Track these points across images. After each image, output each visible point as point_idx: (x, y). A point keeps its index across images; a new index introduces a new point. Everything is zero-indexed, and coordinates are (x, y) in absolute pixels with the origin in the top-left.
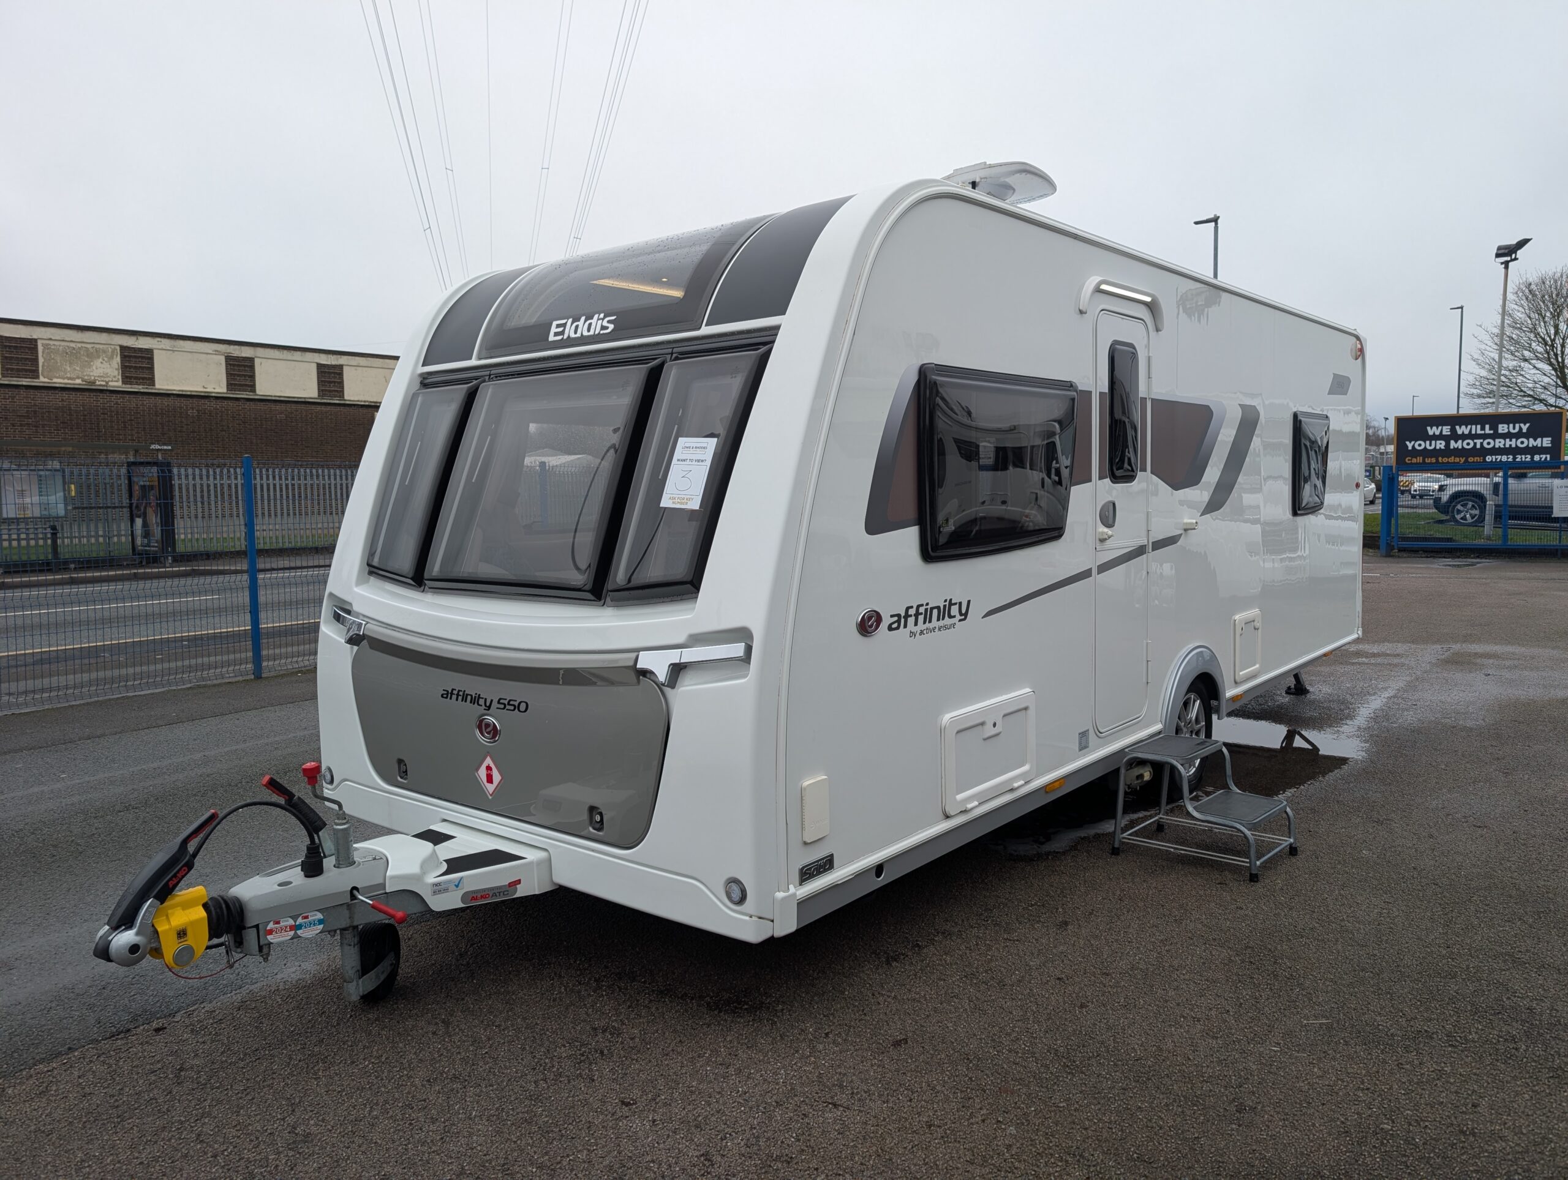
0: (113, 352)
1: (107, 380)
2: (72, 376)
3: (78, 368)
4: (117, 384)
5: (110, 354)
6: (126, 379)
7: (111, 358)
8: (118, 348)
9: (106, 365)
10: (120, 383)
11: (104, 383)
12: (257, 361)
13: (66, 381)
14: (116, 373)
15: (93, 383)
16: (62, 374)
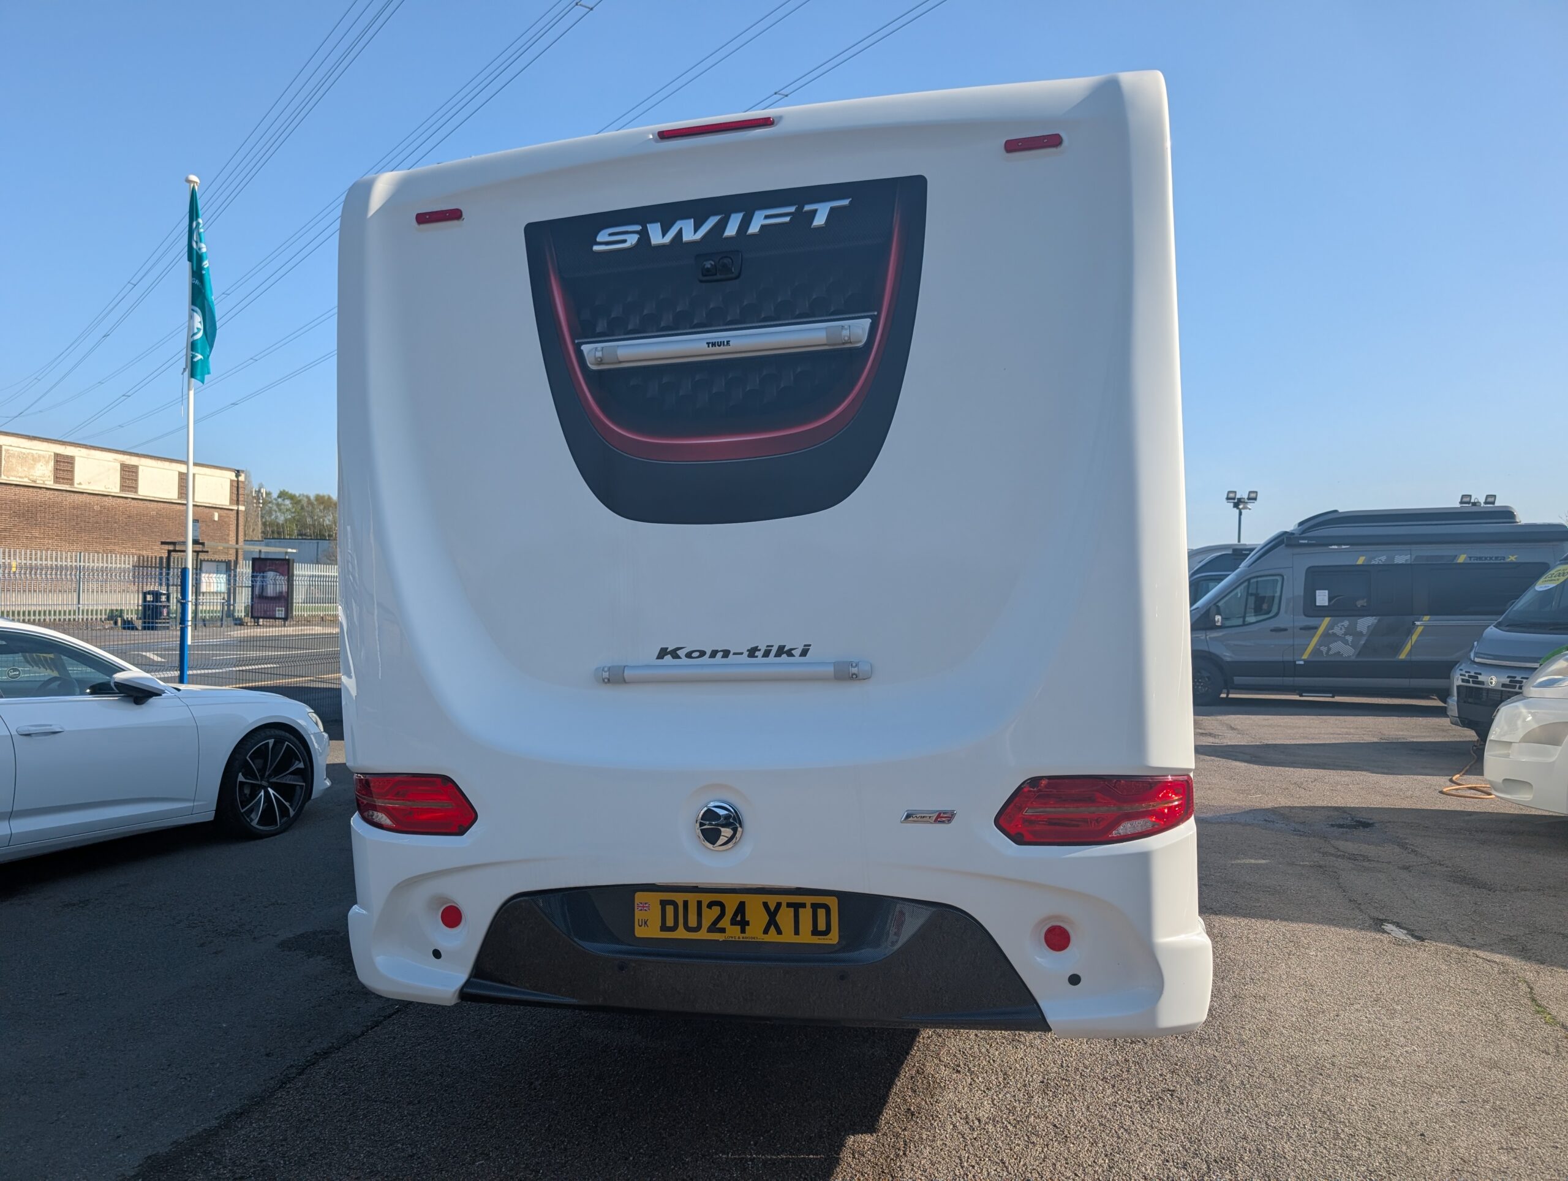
0: (49, 457)
1: (44, 479)
2: (23, 475)
3: (26, 469)
4: (50, 484)
5: (47, 459)
6: (57, 479)
7: (47, 462)
8: (53, 454)
9: (44, 467)
10: (52, 482)
11: (42, 482)
12: (141, 469)
13: (18, 479)
14: (50, 474)
15: (35, 482)
16: (15, 473)
